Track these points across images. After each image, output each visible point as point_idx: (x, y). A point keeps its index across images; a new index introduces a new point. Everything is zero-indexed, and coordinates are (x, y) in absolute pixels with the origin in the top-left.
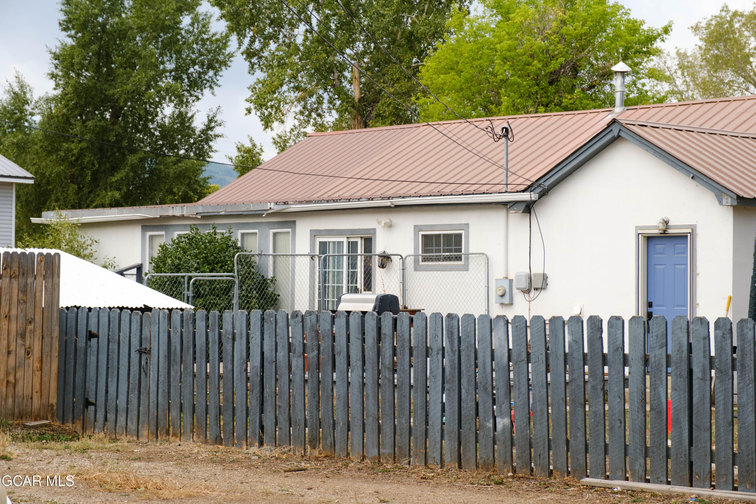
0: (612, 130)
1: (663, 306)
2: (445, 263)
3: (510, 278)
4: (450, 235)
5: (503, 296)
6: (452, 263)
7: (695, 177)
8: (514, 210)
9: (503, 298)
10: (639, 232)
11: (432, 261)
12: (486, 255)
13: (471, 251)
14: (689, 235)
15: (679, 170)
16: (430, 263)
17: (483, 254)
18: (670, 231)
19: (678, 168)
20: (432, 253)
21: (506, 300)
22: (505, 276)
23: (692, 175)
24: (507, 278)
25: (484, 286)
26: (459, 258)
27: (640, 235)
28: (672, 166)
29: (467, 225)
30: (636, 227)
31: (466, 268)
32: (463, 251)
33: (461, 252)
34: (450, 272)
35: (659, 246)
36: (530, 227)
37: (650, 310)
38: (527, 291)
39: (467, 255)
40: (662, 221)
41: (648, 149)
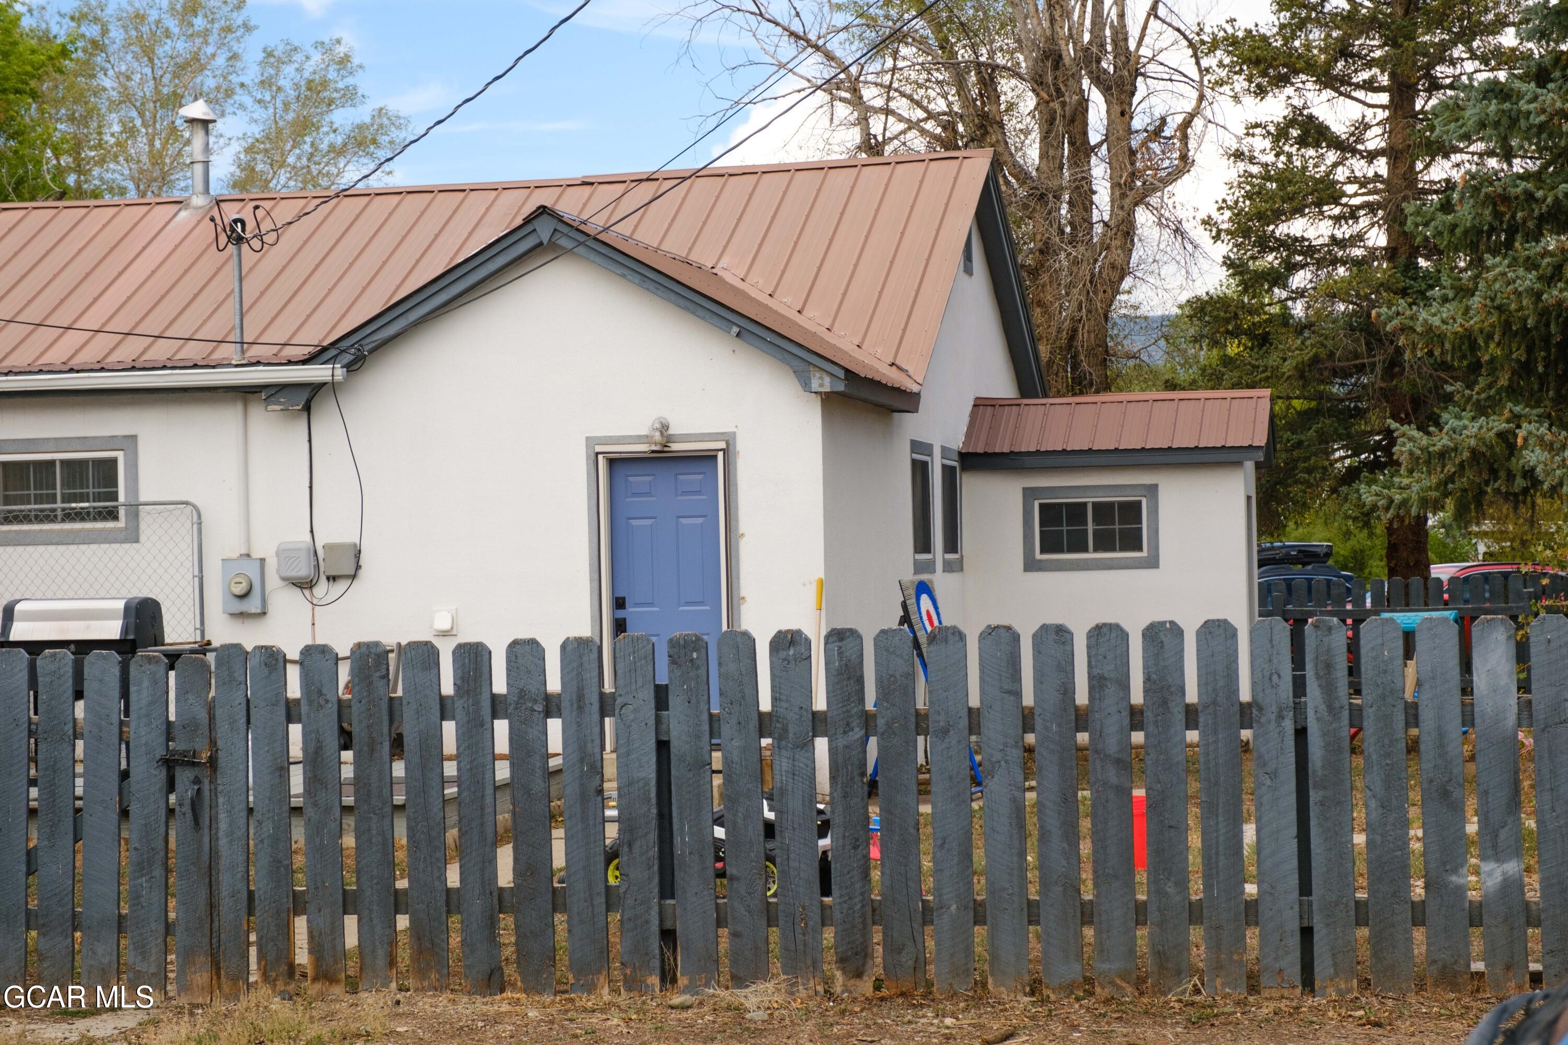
0: (535, 230)
1: (651, 604)
2: (68, 526)
3: (256, 555)
4: (83, 463)
5: (243, 597)
6: (88, 525)
7: (743, 331)
8: (280, 403)
9: (246, 601)
10: (599, 449)
11: (30, 521)
12: (194, 506)
13: (145, 495)
14: (720, 455)
15: (703, 318)
16: (26, 527)
17: (187, 503)
18: (675, 447)
19: (701, 312)
20: (29, 503)
21: (253, 605)
22: (244, 551)
23: (735, 330)
24: (248, 555)
25: (189, 576)
26: (112, 515)
27: (600, 457)
28: (686, 309)
29: (133, 438)
30: (587, 438)
31: (132, 536)
32: (122, 498)
33: (116, 499)
34: (83, 547)
35: (639, 480)
36: (310, 441)
37: (621, 614)
38: (305, 585)
39: (134, 508)
40: (658, 425)
41: (626, 272)
